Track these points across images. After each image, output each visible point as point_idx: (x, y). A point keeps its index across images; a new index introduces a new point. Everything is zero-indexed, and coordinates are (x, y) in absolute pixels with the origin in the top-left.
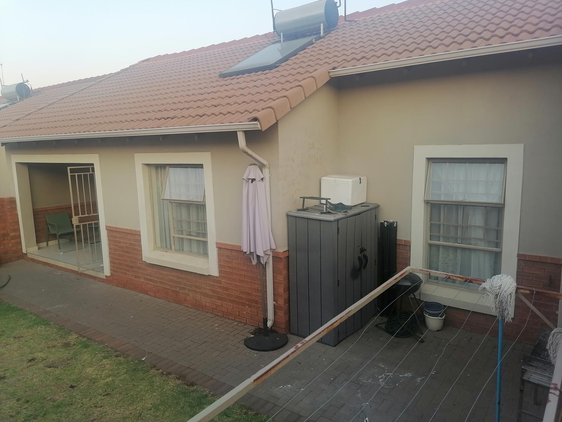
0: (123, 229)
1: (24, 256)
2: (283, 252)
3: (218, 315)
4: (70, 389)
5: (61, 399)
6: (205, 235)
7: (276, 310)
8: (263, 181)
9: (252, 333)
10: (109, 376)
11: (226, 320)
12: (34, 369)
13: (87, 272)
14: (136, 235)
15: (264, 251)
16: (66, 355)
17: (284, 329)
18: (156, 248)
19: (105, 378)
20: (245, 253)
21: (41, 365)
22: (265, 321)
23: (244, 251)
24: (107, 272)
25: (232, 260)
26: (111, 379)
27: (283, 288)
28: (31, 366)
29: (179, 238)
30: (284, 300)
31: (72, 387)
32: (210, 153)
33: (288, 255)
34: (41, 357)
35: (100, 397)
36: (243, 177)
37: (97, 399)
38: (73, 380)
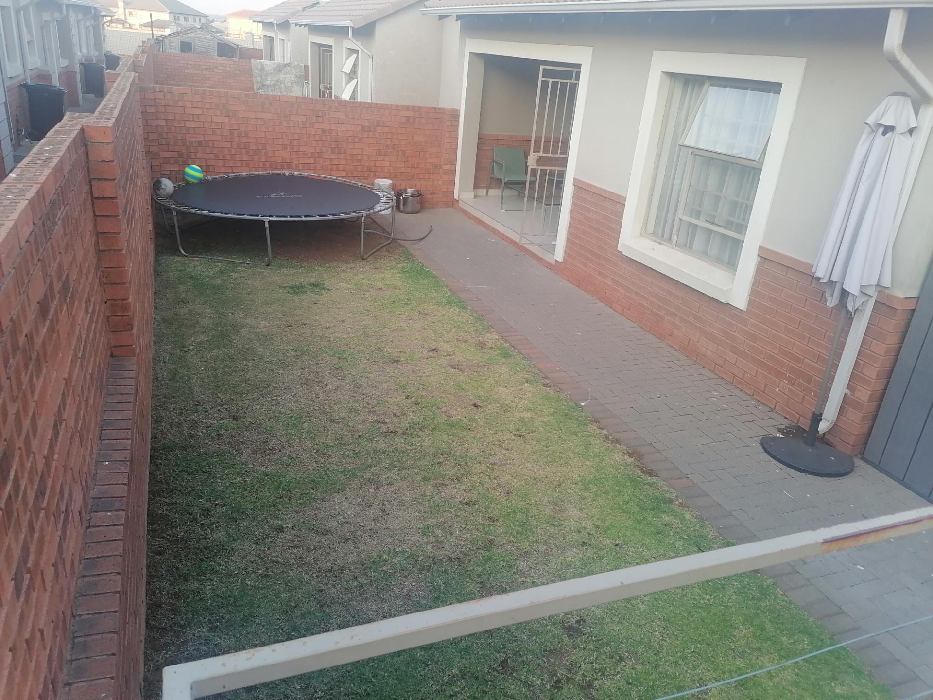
0: (600, 189)
1: (453, 203)
2: (906, 298)
3: (722, 378)
4: (473, 407)
5: (459, 417)
6: (742, 228)
7: (846, 406)
8: (911, 135)
9: (781, 431)
10: (527, 410)
11: (737, 392)
12: (434, 363)
13: (530, 248)
14: (617, 203)
15: (861, 286)
16: (477, 358)
17: (850, 447)
18: (644, 234)
19: (521, 410)
20: (819, 279)
21: (444, 361)
22: (817, 419)
23: (819, 274)
24: (559, 255)
25: (781, 288)
26: (529, 415)
27: (878, 369)
28: (431, 357)
29: (690, 223)
30: (869, 393)
31: (475, 405)
32: (805, 60)
33: (913, 308)
34: (447, 351)
35: (509, 435)
36: (866, 119)
37: (505, 436)
38: (480, 396)
